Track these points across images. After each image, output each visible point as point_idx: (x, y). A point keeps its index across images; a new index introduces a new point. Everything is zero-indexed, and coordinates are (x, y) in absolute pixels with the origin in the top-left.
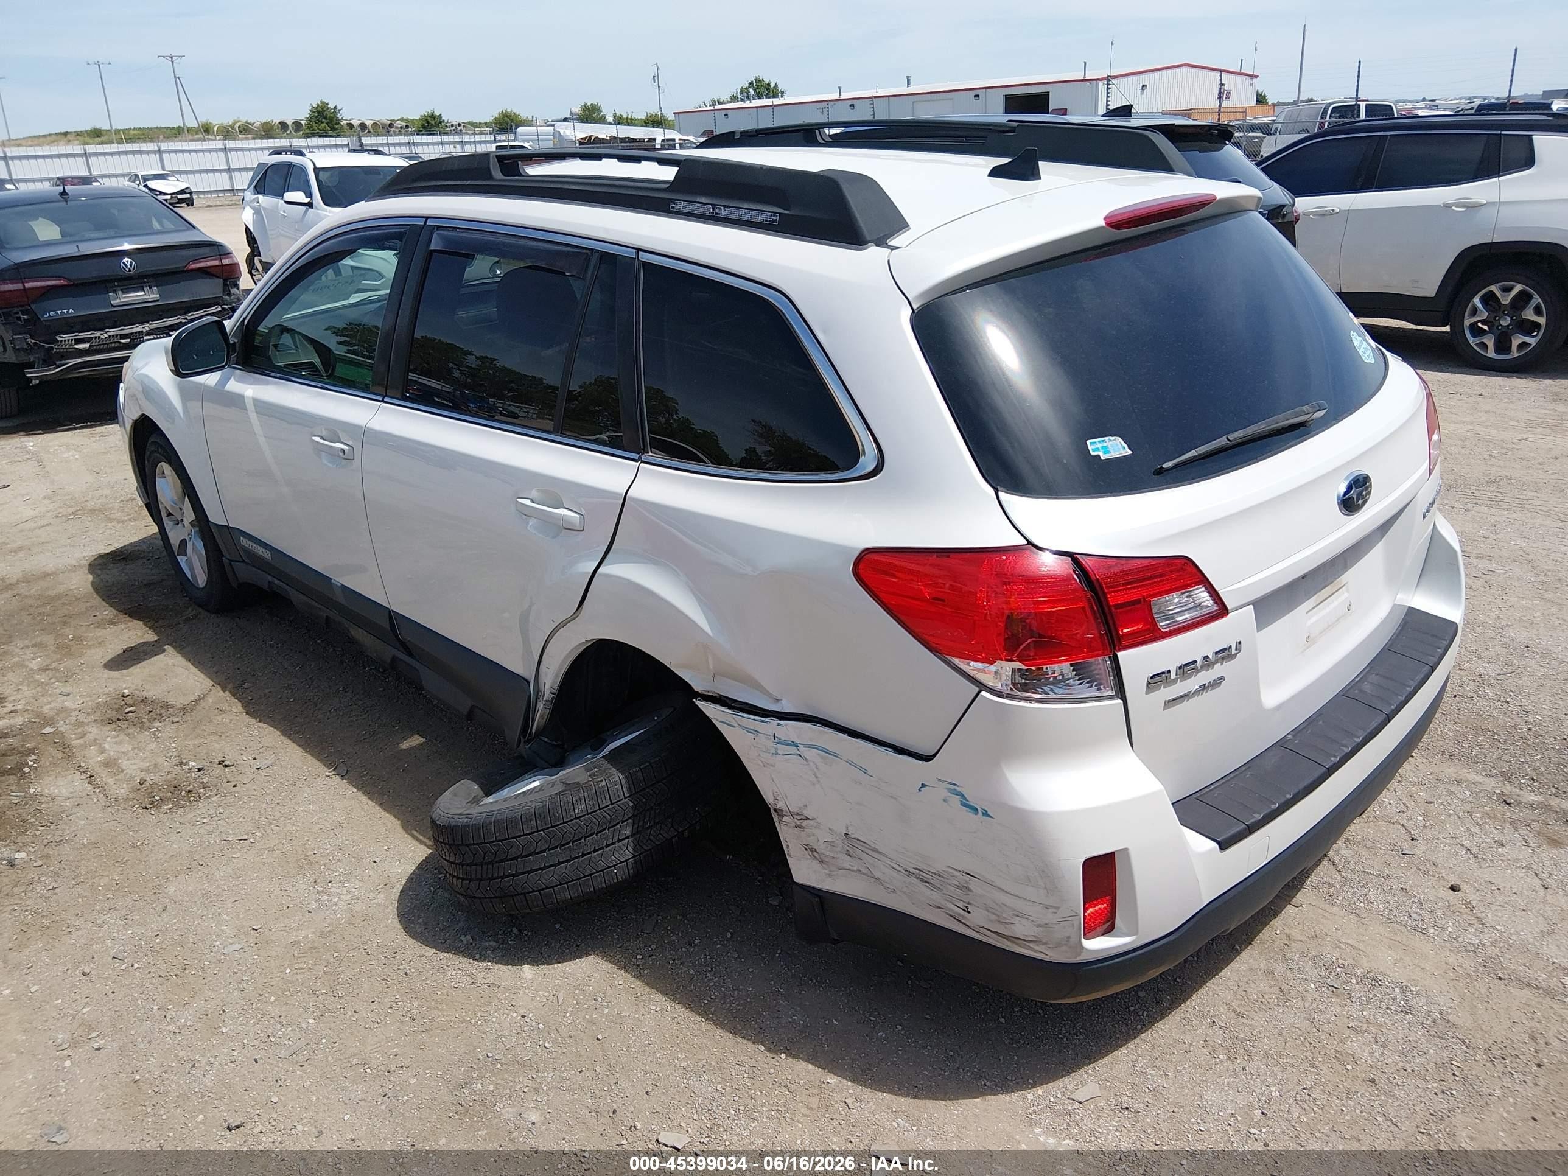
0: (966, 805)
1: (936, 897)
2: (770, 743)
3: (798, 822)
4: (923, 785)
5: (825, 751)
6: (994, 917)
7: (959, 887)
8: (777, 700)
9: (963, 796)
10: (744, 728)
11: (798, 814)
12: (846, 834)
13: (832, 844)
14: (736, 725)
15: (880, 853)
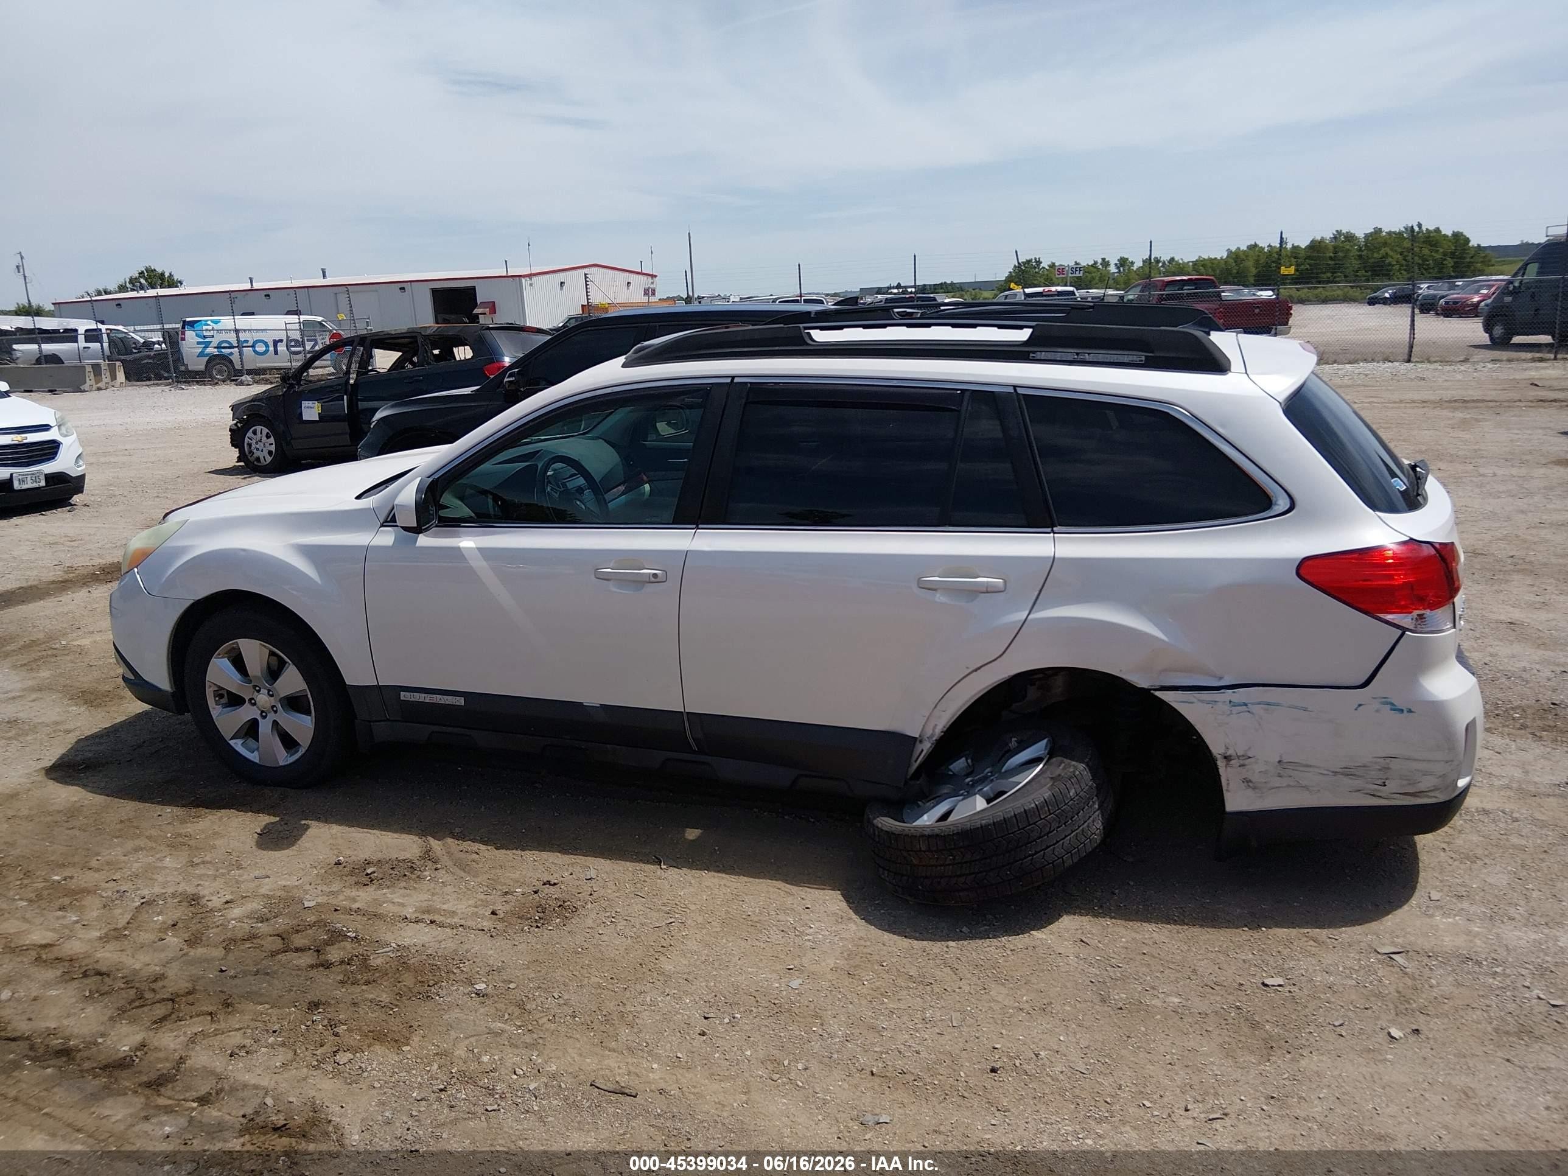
0: (1394, 710)
1: (1358, 783)
2: (1227, 708)
3: (1242, 762)
4: (1360, 705)
5: (1268, 704)
6: (1405, 782)
7: (1380, 770)
8: (1221, 678)
9: (1392, 704)
10: (1203, 701)
11: (1243, 756)
12: (1279, 762)
13: (1266, 772)
14: (1195, 700)
15: (1310, 766)
